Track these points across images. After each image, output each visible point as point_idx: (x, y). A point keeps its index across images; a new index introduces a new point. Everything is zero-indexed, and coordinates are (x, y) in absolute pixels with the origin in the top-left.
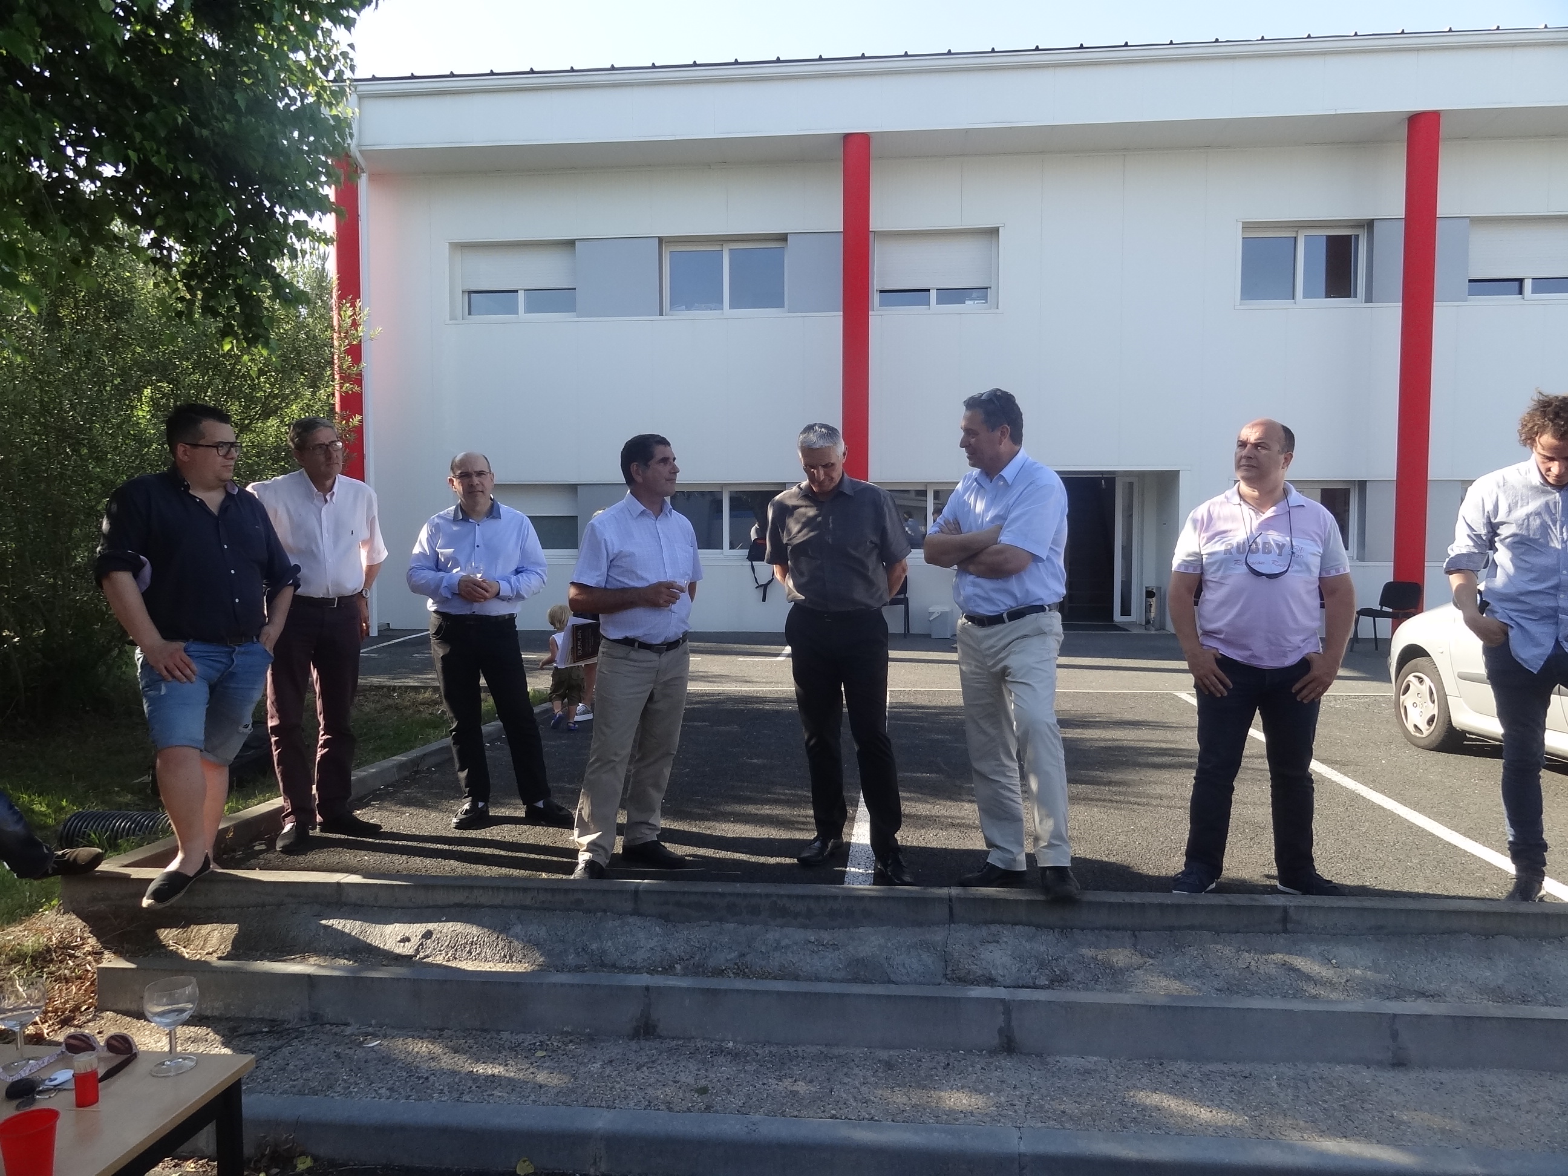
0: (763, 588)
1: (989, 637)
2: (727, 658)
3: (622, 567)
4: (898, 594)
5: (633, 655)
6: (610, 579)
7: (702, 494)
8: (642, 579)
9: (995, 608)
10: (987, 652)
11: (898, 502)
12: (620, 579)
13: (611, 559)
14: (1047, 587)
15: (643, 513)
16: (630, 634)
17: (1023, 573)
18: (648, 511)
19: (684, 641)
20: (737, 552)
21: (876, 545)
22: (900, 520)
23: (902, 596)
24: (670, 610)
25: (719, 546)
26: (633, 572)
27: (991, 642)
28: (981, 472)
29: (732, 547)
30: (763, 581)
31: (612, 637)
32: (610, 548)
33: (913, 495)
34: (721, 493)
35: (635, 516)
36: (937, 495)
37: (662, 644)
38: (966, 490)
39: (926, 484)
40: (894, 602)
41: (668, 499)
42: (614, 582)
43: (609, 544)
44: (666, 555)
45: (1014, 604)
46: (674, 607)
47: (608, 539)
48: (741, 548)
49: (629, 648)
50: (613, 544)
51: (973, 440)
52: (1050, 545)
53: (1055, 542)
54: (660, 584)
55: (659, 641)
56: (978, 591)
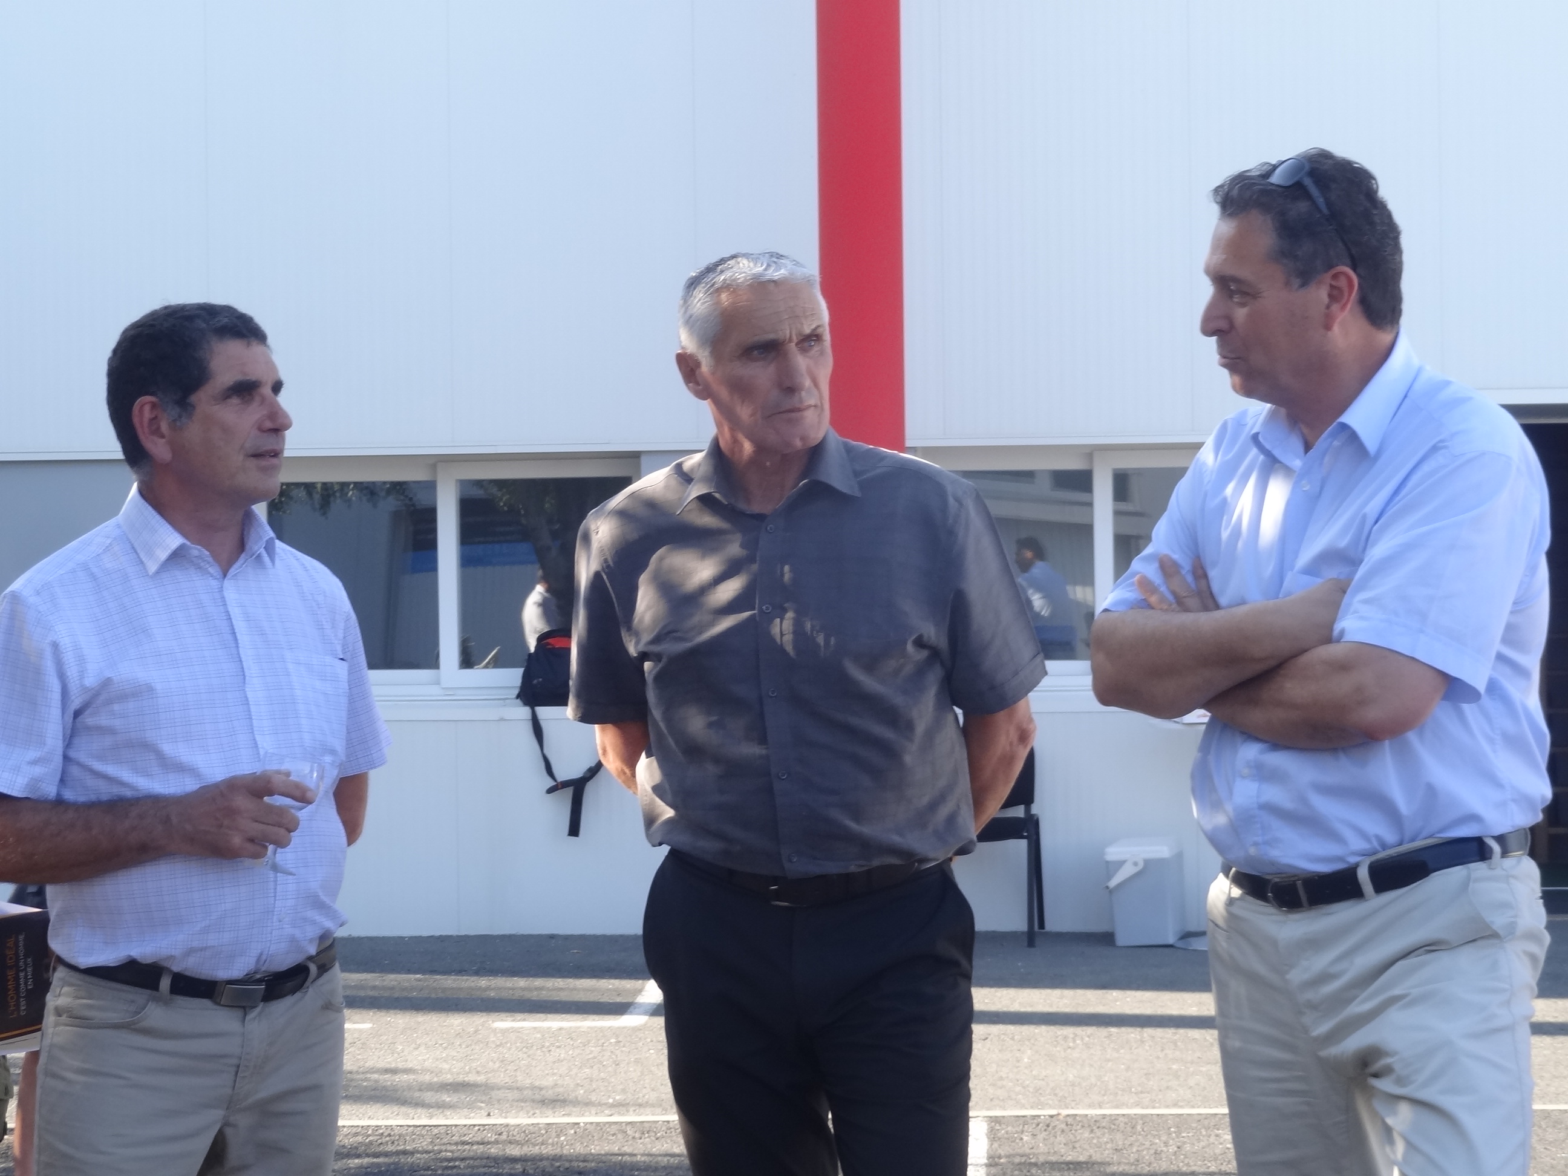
0: (569, 792)
1: (1314, 944)
2: (456, 1021)
3: (111, 731)
4: (1007, 804)
5: (156, 1015)
6: (75, 771)
7: (369, 490)
8: (180, 768)
9: (1331, 849)
10: (1310, 995)
11: (998, 509)
12: (111, 770)
13: (76, 703)
14: (1492, 779)
15: (177, 556)
16: (143, 950)
17: (1412, 736)
18: (196, 550)
19: (323, 969)
20: (481, 676)
21: (935, 653)
22: (1006, 568)
23: (1019, 812)
24: (275, 868)
25: (428, 659)
26: (147, 747)
27: (1320, 962)
28: (1272, 416)
29: (467, 660)
30: (569, 769)
31: (86, 961)
32: (72, 672)
33: (1044, 487)
34: (431, 486)
35: (152, 568)
36: (1122, 483)
37: (248, 980)
38: (1227, 472)
39: (1091, 452)
40: (996, 831)
41: (260, 510)
42: (90, 782)
43: (69, 658)
44: (255, 690)
45: (1390, 837)
46: (285, 856)
47: (65, 642)
48: (497, 663)
49: (139, 995)
50: (81, 660)
51: (1241, 314)
52: (1497, 646)
53: (1512, 635)
54: (233, 785)
55: (237, 970)
56: (1274, 794)
